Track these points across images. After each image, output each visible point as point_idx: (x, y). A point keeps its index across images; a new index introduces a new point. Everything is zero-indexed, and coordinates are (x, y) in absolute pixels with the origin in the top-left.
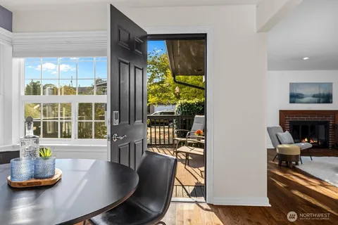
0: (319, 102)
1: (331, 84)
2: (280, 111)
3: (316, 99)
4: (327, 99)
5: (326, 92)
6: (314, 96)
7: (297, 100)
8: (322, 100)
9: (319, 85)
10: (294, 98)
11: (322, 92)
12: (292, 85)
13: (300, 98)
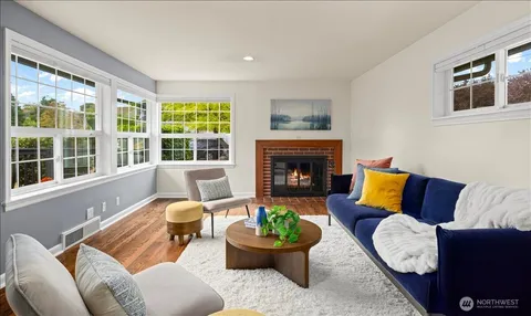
0: (312, 128)
1: (328, 102)
2: (257, 141)
3: (308, 124)
4: (324, 123)
5: (322, 114)
6: (304, 120)
7: (281, 125)
8: (316, 125)
9: (312, 102)
10: (277, 121)
11: (316, 114)
12: (274, 102)
13: (284, 122)
